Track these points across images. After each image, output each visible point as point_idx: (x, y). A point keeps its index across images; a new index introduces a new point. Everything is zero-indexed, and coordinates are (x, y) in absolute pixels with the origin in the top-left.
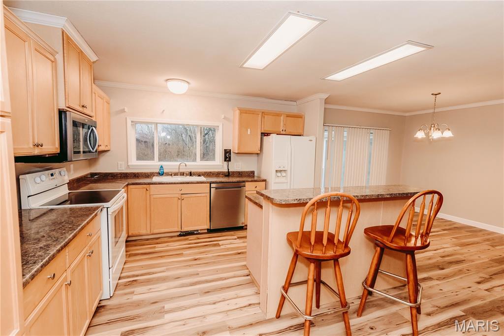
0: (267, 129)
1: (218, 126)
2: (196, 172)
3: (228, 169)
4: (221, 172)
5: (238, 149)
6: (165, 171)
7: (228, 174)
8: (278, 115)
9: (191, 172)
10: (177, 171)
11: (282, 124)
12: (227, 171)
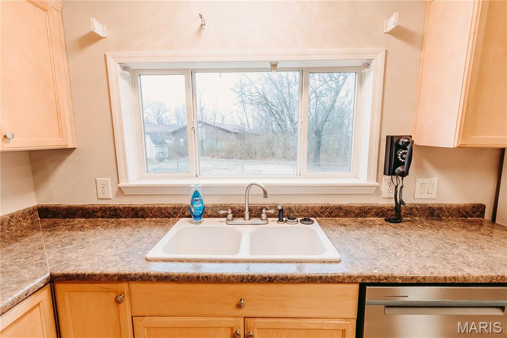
4: (372, 208)
6: (208, 203)
7: (398, 217)
9: (281, 211)
12: (391, 202)
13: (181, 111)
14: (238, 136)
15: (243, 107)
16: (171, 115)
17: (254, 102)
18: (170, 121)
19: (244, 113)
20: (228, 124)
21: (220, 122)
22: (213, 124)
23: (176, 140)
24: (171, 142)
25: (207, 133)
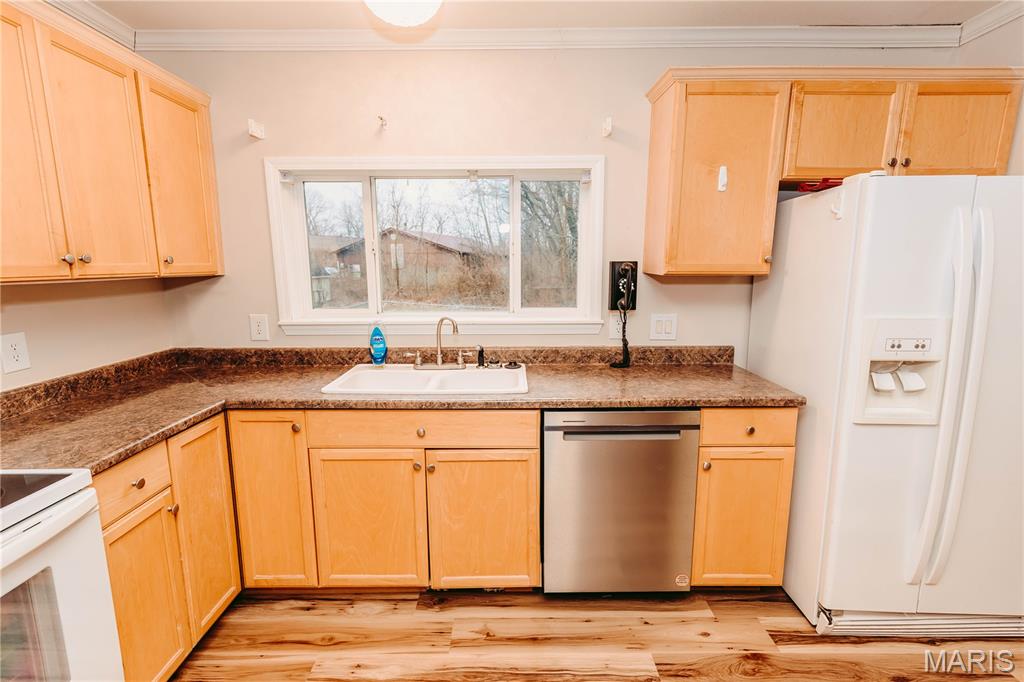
0: (810, 163)
1: (588, 172)
2: (505, 351)
3: (625, 341)
4: (596, 351)
5: (671, 258)
6: (392, 344)
7: (624, 361)
8: (878, 90)
9: (481, 353)
10: (430, 344)
11: (891, 125)
12: (620, 344)
13: (355, 209)
14: (468, 259)
15: (480, 202)
16: (335, 217)
17: (501, 193)
18: (332, 229)
19: (481, 214)
20: (449, 236)
21: (434, 231)
22: (418, 236)
23: (346, 267)
24: (336, 271)
25: (406, 254)
